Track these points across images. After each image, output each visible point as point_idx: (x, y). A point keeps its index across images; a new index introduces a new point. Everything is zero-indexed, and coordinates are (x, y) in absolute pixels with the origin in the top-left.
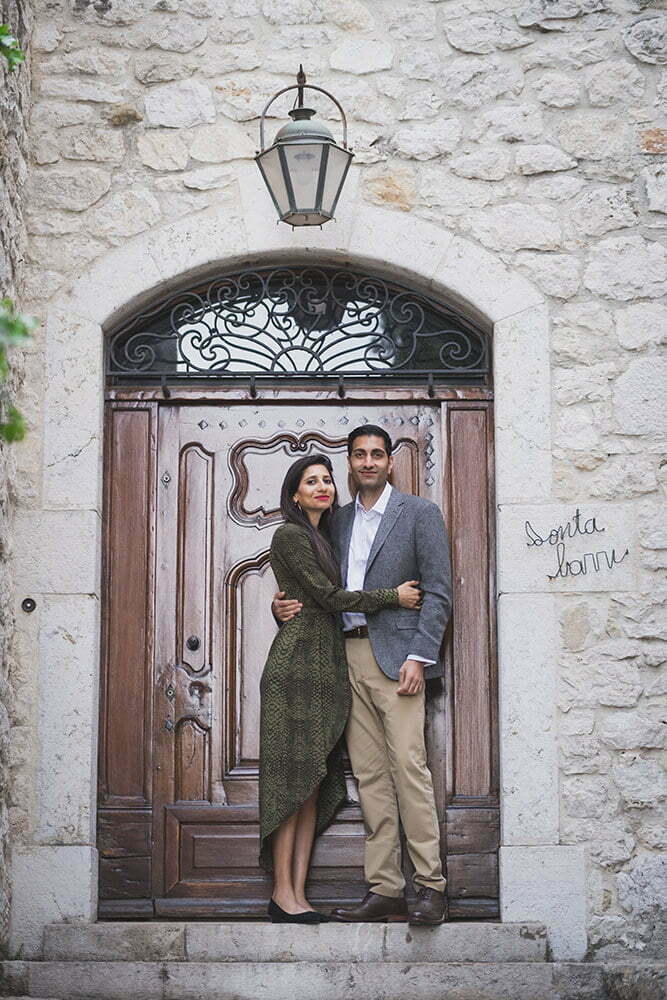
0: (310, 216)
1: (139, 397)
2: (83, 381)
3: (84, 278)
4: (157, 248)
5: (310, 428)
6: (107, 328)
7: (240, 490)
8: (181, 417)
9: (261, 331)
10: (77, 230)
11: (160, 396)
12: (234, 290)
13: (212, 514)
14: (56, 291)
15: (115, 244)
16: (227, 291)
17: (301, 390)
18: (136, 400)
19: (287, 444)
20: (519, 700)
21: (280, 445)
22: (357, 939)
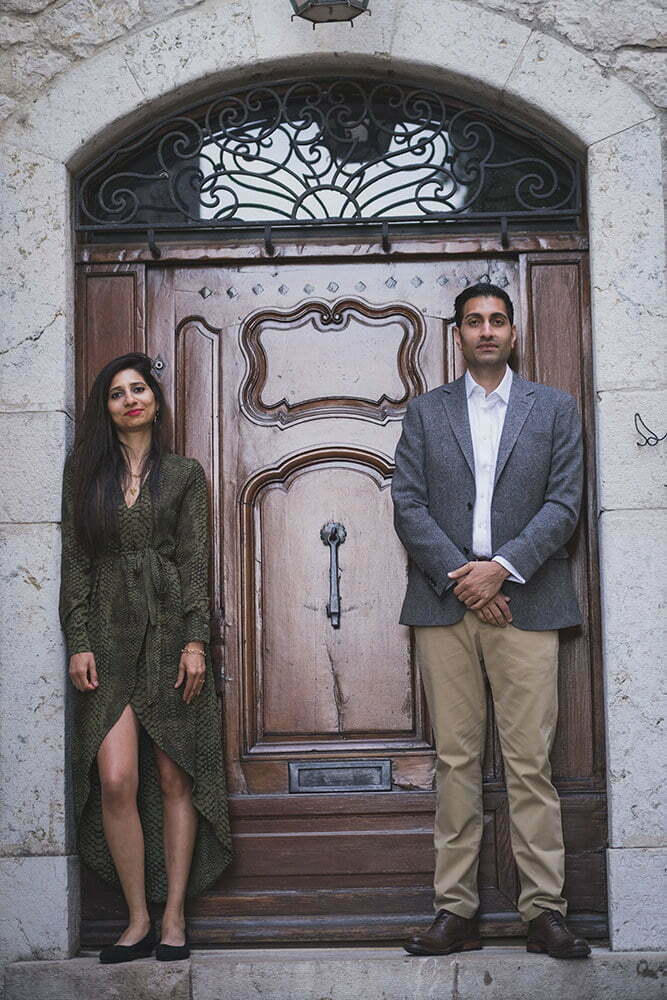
0: (335, 8)
1: (120, 258)
2: (42, 240)
3: (42, 101)
4: (138, 58)
5: (347, 292)
6: (74, 167)
7: (257, 377)
8: (176, 283)
9: (279, 167)
10: (33, 39)
11: (148, 256)
12: (241, 112)
13: (220, 410)
14: (5, 120)
15: (81, 55)
16: (232, 114)
17: (332, 243)
18: (119, 262)
19: (316, 316)
20: (629, 653)
21: (308, 317)
22: (419, 981)
